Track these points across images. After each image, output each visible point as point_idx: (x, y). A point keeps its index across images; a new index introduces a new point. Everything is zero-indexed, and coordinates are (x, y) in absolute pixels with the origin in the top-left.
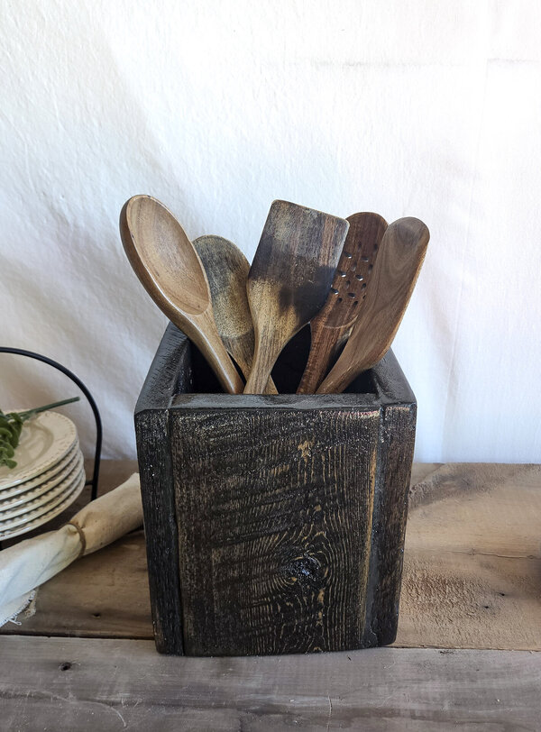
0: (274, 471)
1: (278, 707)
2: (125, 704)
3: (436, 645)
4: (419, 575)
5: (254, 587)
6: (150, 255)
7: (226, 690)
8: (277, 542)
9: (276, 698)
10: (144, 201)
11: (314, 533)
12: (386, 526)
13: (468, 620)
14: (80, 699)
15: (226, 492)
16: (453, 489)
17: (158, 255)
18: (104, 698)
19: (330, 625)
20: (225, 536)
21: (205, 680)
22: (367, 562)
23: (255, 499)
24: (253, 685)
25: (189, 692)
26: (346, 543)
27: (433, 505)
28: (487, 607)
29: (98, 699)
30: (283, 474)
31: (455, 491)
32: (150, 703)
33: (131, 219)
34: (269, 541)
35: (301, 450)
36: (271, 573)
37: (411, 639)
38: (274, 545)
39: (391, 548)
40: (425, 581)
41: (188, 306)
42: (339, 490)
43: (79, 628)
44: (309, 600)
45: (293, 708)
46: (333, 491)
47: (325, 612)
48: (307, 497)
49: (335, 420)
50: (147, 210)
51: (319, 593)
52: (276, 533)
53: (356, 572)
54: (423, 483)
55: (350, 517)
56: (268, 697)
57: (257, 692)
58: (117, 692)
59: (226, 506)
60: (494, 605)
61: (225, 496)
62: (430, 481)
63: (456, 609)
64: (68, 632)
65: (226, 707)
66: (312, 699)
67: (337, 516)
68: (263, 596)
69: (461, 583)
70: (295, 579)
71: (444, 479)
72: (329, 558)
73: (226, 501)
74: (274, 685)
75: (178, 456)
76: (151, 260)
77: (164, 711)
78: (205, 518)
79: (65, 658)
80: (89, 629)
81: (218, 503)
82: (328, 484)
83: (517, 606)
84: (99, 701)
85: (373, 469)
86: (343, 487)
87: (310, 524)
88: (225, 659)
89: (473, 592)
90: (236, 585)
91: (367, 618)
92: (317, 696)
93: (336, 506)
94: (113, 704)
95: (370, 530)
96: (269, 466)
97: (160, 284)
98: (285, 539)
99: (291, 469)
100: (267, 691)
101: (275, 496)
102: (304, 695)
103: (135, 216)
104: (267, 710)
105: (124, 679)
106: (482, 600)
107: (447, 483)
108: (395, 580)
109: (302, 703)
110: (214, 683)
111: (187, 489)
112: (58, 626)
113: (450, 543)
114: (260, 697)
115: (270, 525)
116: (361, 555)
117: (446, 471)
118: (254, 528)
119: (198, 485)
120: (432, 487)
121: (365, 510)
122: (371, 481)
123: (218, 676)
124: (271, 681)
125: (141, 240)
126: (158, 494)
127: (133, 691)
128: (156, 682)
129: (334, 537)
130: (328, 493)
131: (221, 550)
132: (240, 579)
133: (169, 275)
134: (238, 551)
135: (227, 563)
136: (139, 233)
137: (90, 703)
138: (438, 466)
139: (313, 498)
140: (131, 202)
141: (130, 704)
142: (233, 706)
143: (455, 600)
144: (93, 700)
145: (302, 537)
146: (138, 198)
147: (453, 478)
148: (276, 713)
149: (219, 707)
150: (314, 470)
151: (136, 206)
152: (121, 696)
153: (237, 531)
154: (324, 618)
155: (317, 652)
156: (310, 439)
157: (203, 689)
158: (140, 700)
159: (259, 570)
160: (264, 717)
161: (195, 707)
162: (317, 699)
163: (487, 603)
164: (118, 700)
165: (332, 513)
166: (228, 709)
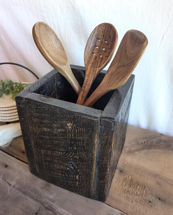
0: (59, 130)
1: (53, 209)
2: (12, 186)
3: (121, 209)
4: (130, 177)
5: (55, 166)
6: (44, 45)
7: (42, 195)
8: (62, 154)
9: (55, 205)
10: (40, 24)
11: (74, 156)
12: (102, 163)
13: (139, 204)
14: (3, 179)
15: (44, 132)
16: (162, 146)
17: (47, 45)
18: (9, 181)
19: (81, 187)
20: (45, 147)
21: (38, 188)
22: (94, 172)
23: (53, 138)
24: (51, 197)
25: (31, 190)
26: (86, 163)
27: (151, 150)
28: (150, 202)
29: (7, 181)
30: (62, 132)
31: (163, 147)
32: (19, 189)
33: (37, 32)
34: (59, 153)
35: (68, 126)
36: (60, 164)
37: (113, 203)
38: (61, 155)
39: (103, 171)
40: (131, 180)
41: (60, 63)
42: (83, 144)
43: (17, 155)
44: (73, 177)
45: (58, 212)
46: (81, 144)
47: (79, 182)
48: (71, 143)
49: (80, 118)
50: (42, 27)
51: (77, 176)
52: (61, 151)
53: (90, 174)
54: (152, 140)
55: (87, 155)
56: (53, 203)
57: (50, 200)
58: (13, 181)
59: (44, 137)
60: (154, 202)
61: (44, 133)
62: (155, 140)
63: (137, 197)
64: (13, 155)
65: (38, 201)
66: (66, 211)
67: (82, 153)
68: (58, 170)
69: (145, 187)
70: (68, 169)
71: (161, 141)
72: (79, 166)
73: (44, 135)
74: (57, 200)
75: (28, 115)
76: (45, 47)
77: (21, 194)
78: (38, 138)
79: (7, 163)
80: (19, 156)
81: (42, 135)
82: (79, 141)
83: (163, 207)
84: (7, 182)
85: (96, 141)
86: (84, 144)
87: (72, 152)
88: (48, 183)
89: (148, 193)
90: (49, 163)
91: (94, 190)
92: (68, 211)
93: (81, 149)
94: (10, 185)
95: (95, 162)
96: (58, 128)
97: (50, 55)
98: (64, 154)
99: (65, 131)
100: (53, 201)
101: (60, 138)
102: (64, 209)
103: (38, 30)
104: (50, 208)
105: (18, 177)
106: (150, 198)
107: (161, 143)
108: (105, 182)
109: (61, 211)
110: (40, 191)
111: (32, 127)
112: (12, 152)
113: (149, 168)
114: (50, 202)
115: (59, 148)
116: (91, 170)
117: (163, 138)
118: (54, 147)
119: (35, 126)
120: (155, 143)
121: (93, 155)
122: (95, 145)
123: (43, 188)
124: (57, 198)
125: (41, 39)
126: (25, 125)
127: (17, 183)
128: (25, 182)
129: (81, 160)
130: (79, 144)
131: (44, 150)
132: (51, 162)
133: (52, 52)
134: (49, 152)
135: (46, 155)
136: (40, 37)
137: (4, 181)
138: (162, 135)
139: (73, 144)
140: (36, 25)
141: (14, 187)
142: (40, 202)
143: (139, 193)
144: (5, 181)
145: (70, 156)
146: (38, 23)
147: (165, 142)
148: (52, 211)
149: (36, 200)
150: (73, 134)
151: (38, 26)
152: (13, 183)
153: (48, 146)
154: (79, 185)
155: (77, 193)
156: (71, 123)
157: (36, 191)
158: (17, 187)
159: (56, 161)
160: (47, 211)
161: (30, 197)
162: (67, 212)
163: (151, 200)
164: (12, 184)
165: (80, 151)
166: (38, 202)
